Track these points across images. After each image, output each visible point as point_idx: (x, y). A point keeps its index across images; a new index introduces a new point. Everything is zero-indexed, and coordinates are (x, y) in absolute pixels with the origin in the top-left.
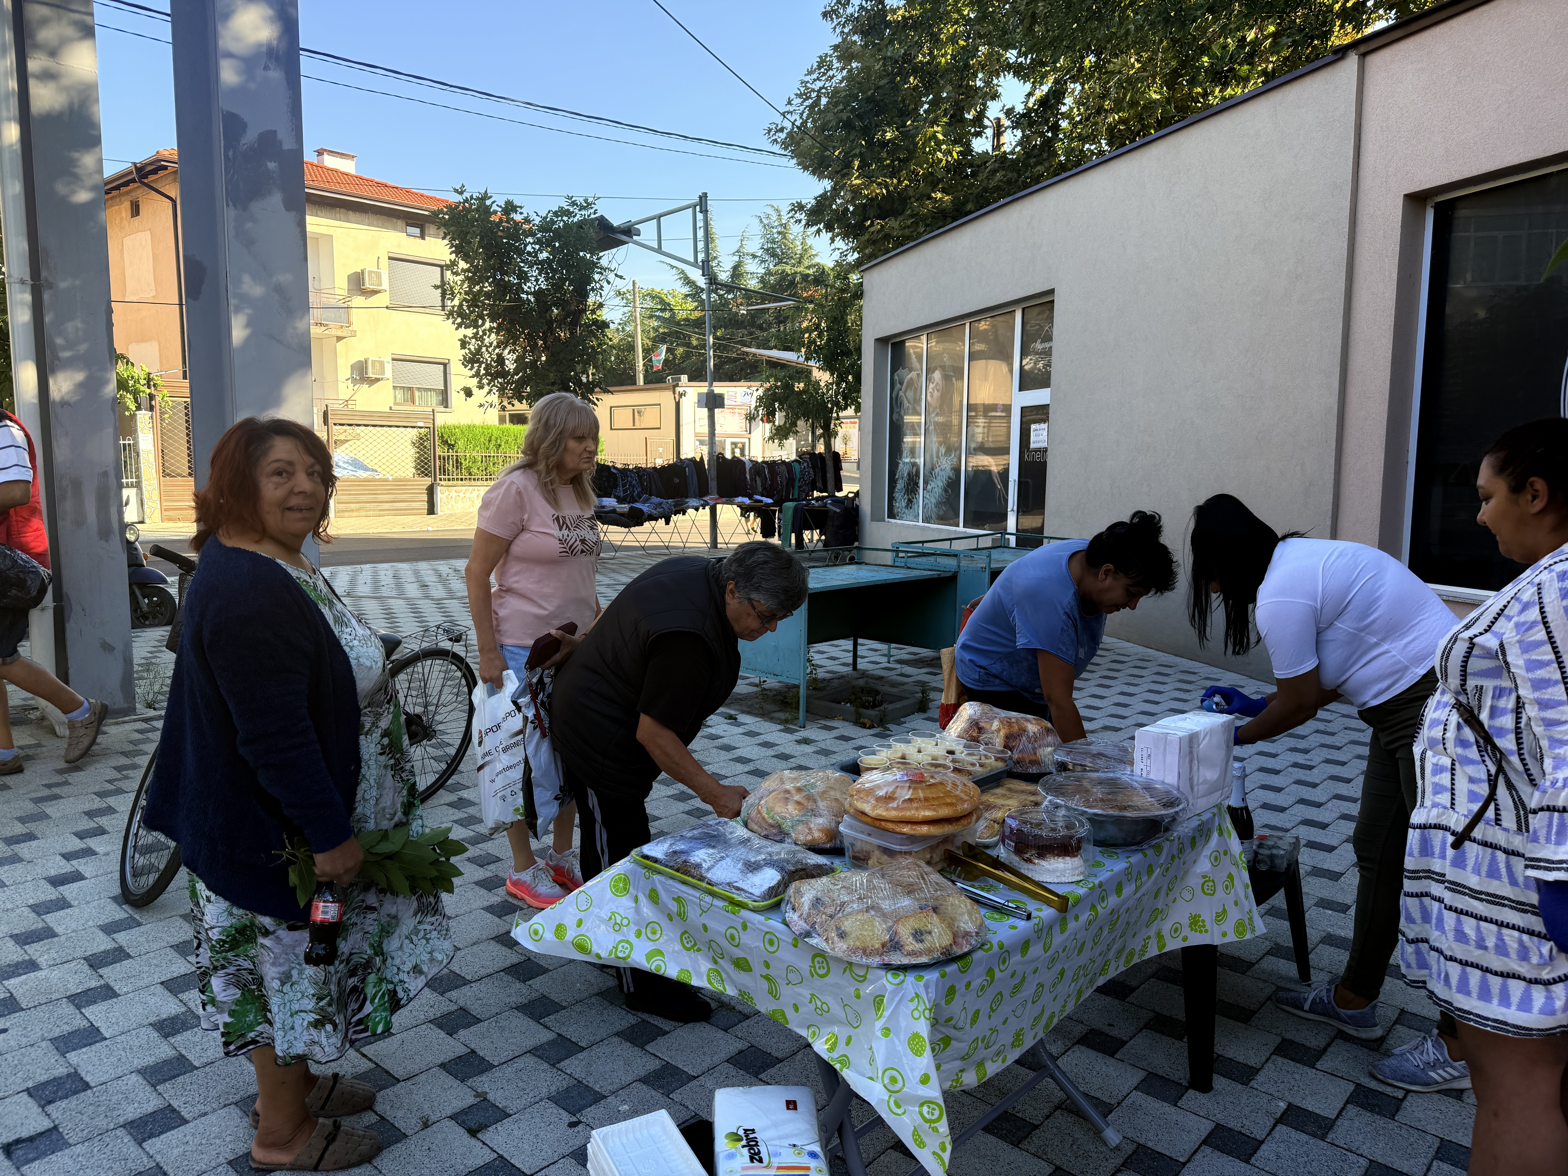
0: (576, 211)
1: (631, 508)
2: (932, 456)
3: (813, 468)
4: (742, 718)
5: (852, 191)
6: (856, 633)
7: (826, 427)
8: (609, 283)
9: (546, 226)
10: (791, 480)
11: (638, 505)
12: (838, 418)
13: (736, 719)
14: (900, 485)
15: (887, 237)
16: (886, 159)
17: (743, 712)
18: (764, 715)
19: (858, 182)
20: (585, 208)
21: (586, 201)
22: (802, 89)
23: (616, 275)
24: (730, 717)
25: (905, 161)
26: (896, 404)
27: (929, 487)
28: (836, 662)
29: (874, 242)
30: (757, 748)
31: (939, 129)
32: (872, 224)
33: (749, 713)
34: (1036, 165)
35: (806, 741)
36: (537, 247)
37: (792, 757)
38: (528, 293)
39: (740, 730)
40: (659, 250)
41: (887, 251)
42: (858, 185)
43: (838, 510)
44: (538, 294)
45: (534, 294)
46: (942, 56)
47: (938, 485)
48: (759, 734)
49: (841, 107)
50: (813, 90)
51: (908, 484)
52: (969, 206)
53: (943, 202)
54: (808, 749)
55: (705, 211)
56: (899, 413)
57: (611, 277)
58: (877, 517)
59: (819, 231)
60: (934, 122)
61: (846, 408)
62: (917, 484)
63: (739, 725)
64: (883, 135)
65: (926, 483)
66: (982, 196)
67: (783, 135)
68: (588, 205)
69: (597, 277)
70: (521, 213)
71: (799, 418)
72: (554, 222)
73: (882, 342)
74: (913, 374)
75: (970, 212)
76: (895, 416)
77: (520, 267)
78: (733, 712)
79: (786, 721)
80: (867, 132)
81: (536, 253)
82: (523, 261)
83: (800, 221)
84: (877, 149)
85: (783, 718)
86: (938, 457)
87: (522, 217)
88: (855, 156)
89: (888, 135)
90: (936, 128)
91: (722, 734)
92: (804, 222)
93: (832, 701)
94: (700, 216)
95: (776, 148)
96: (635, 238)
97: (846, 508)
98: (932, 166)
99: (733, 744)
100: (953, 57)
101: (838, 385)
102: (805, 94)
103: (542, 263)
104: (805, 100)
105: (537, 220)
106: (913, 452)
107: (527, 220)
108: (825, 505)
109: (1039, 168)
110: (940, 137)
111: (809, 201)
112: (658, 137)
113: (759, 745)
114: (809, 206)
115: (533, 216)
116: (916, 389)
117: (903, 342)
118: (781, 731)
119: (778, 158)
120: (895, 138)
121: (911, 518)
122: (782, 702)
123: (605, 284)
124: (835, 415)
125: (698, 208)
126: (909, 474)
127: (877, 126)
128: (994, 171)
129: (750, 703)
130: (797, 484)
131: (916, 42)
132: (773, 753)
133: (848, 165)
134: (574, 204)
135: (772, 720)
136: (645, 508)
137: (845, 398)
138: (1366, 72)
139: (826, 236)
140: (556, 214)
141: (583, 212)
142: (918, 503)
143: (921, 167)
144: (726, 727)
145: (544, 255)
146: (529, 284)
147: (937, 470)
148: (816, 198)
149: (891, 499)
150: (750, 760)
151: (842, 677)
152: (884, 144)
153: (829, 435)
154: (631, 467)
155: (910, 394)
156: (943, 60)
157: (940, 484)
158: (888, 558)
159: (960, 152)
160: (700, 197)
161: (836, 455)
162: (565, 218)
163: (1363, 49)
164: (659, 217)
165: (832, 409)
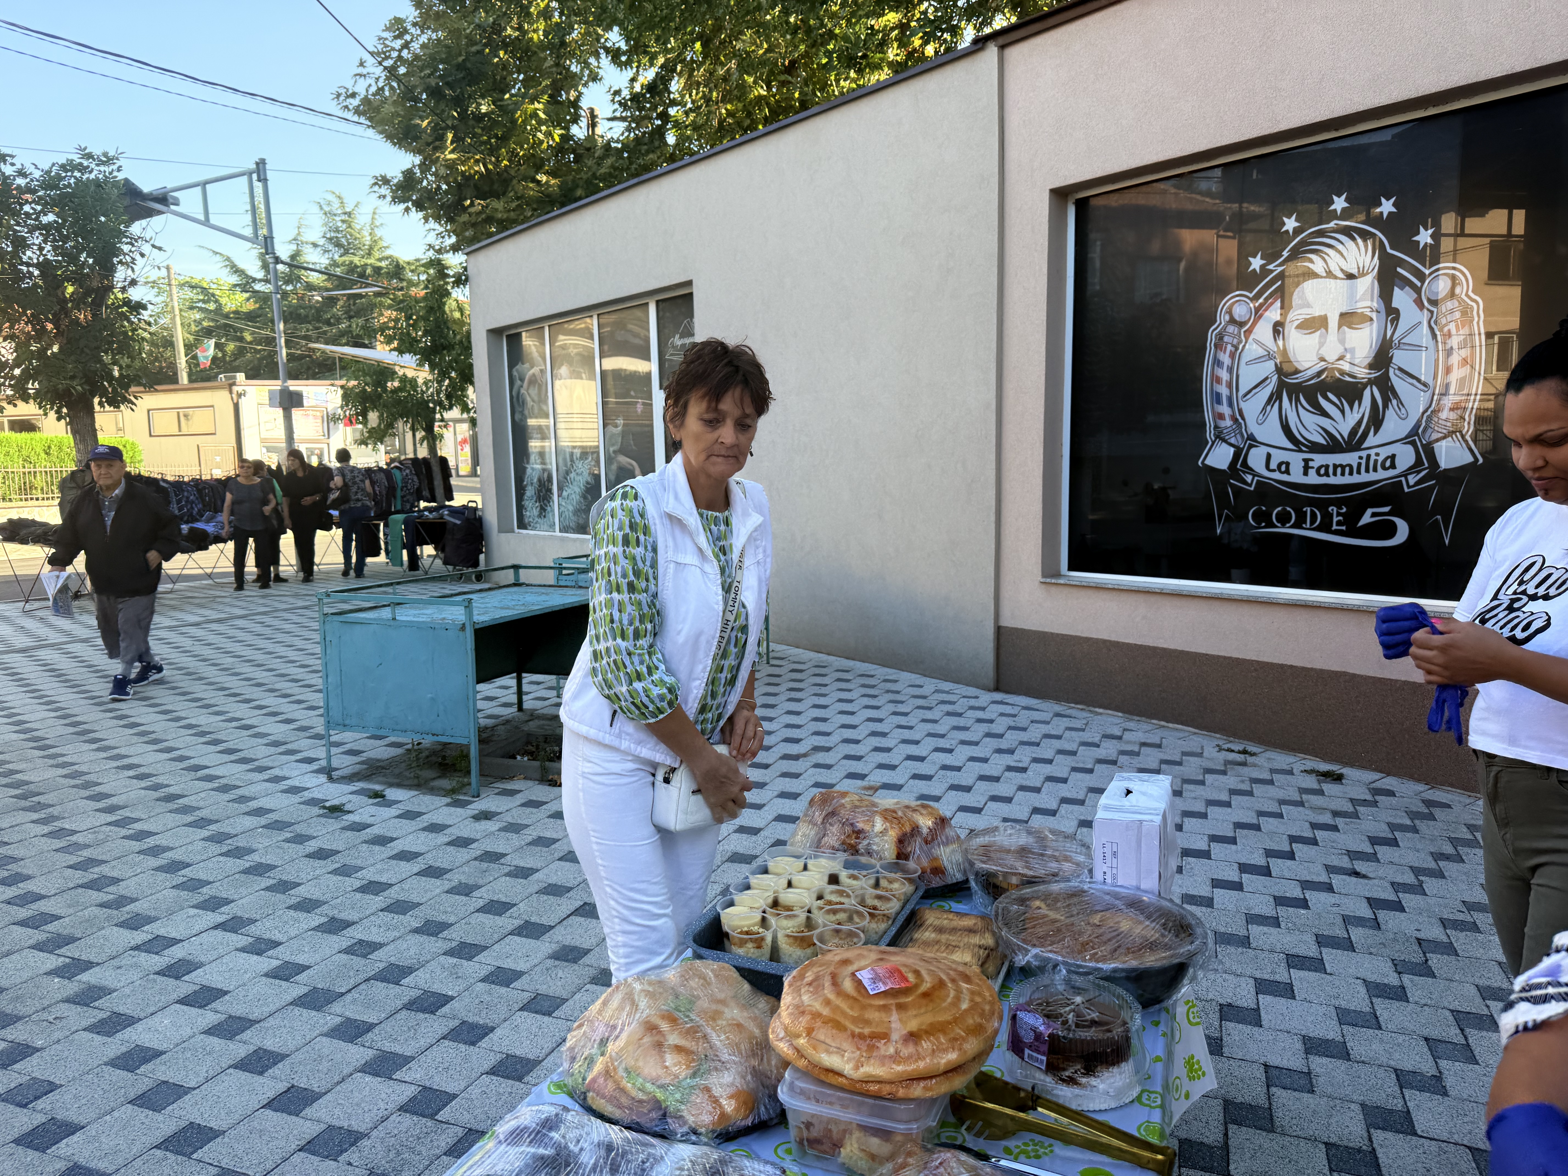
0: (93, 166)
1: (192, 530)
2: (565, 460)
3: (417, 474)
4: (392, 794)
5: (447, 167)
6: (520, 669)
7: (429, 429)
8: (142, 255)
9: (50, 182)
10: (391, 489)
11: (200, 525)
12: (442, 420)
13: (383, 796)
14: (530, 492)
15: (489, 220)
16: (482, 135)
17: (391, 785)
18: (419, 785)
19: (453, 156)
20: (104, 163)
21: (105, 154)
22: (380, 47)
23: (153, 246)
24: (377, 795)
25: (504, 140)
26: (517, 402)
27: (565, 494)
28: (494, 703)
29: (474, 225)
30: (423, 835)
31: (541, 106)
32: (472, 204)
33: (399, 785)
34: (648, 152)
35: (486, 816)
36: (39, 208)
37: (474, 841)
38: (28, 265)
39: (394, 811)
40: (206, 222)
41: (491, 235)
42: (454, 160)
43: (458, 522)
44: (45, 266)
45: (38, 266)
46: (535, 31)
47: (575, 491)
48: (420, 814)
49: (428, 72)
50: (393, 49)
51: (539, 491)
52: (579, 192)
53: (550, 186)
54: (491, 826)
55: (263, 180)
56: (522, 413)
57: (146, 248)
58: (505, 529)
59: (407, 210)
60: (534, 99)
61: (450, 408)
62: (550, 491)
63: (390, 804)
64: (477, 108)
65: (560, 489)
66: (591, 183)
67: (355, 102)
68: (108, 160)
69: (126, 248)
70: (13, 164)
71: (396, 419)
72: (61, 178)
73: (495, 333)
74: (535, 370)
75: (580, 198)
76: (518, 417)
77: (16, 231)
78: (378, 787)
79: (453, 791)
80: (459, 102)
81: (38, 214)
82: (18, 224)
83: (384, 197)
84: (471, 122)
85: (449, 787)
86: (572, 461)
87: (14, 168)
88: (447, 128)
89: (484, 109)
90: (537, 105)
91: (370, 820)
92: (389, 199)
93: (503, 757)
94: (258, 186)
95: (349, 115)
96: (172, 207)
97: (468, 519)
98: (532, 147)
99: (389, 834)
100: (546, 34)
101: (440, 383)
102: (384, 53)
103: (47, 227)
104: (384, 59)
105: (37, 174)
106: (542, 454)
107: (22, 173)
108: (442, 517)
109: (651, 156)
110: (542, 115)
111: (396, 174)
112: (199, 86)
113: (424, 829)
114: (395, 181)
115: (30, 169)
116: (540, 386)
117: (519, 335)
118: (448, 805)
119: (352, 125)
120: (492, 112)
121: (546, 527)
122: (440, 764)
123: (137, 257)
124: (438, 416)
125: (255, 176)
126: (539, 480)
127: (470, 97)
128: (602, 158)
129: (397, 771)
130: (399, 493)
131: (505, 13)
132: (447, 839)
133: (442, 138)
134: (89, 156)
135: (433, 791)
136: (210, 528)
137: (449, 397)
138: (1006, 66)
139: (416, 216)
140: (63, 167)
141: (102, 168)
142: (553, 511)
143: (522, 148)
144: (373, 810)
145: (51, 218)
146: (29, 253)
147: (572, 475)
148: (403, 173)
149: (520, 508)
150: (417, 855)
151: (508, 722)
152: (479, 118)
153: (432, 438)
154: (186, 479)
155: (534, 392)
156: (535, 36)
157: (577, 490)
158: (550, 577)
159: (561, 136)
160: (257, 164)
161: (444, 461)
162: (77, 174)
163: (1001, 40)
164: (204, 184)
165: (434, 409)
